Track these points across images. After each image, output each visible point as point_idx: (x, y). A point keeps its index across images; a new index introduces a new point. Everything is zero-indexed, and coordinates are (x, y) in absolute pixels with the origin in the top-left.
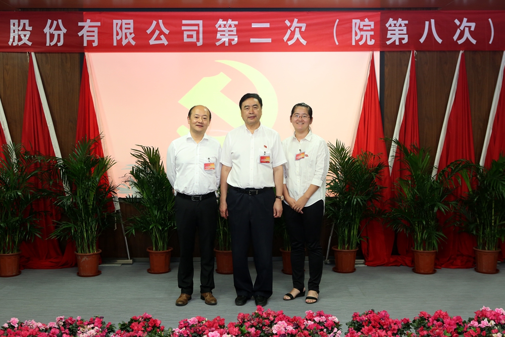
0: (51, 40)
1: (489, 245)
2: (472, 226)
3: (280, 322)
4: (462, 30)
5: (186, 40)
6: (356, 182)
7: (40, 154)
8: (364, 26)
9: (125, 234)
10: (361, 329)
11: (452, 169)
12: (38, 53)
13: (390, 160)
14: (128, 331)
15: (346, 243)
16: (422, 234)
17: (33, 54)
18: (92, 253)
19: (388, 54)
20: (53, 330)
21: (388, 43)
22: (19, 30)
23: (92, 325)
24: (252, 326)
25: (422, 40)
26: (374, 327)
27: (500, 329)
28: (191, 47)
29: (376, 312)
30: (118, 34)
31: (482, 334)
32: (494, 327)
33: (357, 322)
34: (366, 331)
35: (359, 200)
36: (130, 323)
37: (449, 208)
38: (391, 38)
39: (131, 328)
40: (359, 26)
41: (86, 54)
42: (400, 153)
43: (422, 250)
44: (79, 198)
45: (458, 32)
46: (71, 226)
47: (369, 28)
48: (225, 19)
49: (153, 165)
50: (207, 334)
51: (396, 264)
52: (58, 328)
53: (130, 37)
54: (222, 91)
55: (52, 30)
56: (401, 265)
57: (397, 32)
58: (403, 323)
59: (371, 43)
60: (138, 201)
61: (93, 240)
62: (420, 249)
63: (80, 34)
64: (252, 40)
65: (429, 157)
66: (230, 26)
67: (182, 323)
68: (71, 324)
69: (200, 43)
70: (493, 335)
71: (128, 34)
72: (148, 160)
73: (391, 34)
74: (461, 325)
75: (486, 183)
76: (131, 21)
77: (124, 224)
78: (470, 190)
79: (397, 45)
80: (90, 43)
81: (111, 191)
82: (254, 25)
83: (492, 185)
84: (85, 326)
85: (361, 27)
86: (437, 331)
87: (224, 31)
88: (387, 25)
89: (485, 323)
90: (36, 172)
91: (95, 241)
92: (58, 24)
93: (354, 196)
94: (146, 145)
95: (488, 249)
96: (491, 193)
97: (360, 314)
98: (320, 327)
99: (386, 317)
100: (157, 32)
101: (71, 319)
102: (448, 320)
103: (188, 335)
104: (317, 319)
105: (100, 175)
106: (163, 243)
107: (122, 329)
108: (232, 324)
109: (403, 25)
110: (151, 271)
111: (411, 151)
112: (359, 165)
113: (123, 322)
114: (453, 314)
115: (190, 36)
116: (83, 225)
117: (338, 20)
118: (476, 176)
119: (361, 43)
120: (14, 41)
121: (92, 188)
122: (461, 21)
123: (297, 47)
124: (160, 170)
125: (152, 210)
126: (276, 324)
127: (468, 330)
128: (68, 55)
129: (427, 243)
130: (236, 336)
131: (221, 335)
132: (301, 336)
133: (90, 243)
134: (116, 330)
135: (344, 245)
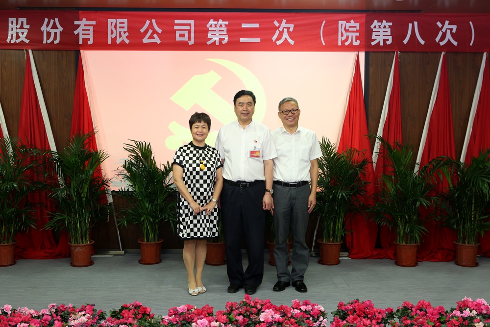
0: (48, 38)
1: (469, 239)
2: (453, 221)
3: (267, 310)
4: (444, 32)
5: (178, 39)
6: (341, 177)
7: (35, 148)
8: (350, 27)
9: (117, 225)
10: (346, 318)
11: (434, 165)
12: (35, 50)
13: (374, 156)
14: (119, 318)
15: (331, 235)
16: (405, 228)
17: (30, 51)
18: (85, 244)
19: (372, 54)
20: (45, 317)
21: (373, 43)
22: (17, 28)
23: (84, 312)
24: (240, 314)
25: (405, 41)
26: (359, 316)
27: (482, 318)
28: (183, 46)
29: (361, 301)
30: (112, 33)
31: (464, 323)
32: (475, 317)
33: (343, 311)
34: (351, 319)
35: (344, 194)
36: (121, 310)
37: (431, 202)
38: (376, 39)
39: (121, 315)
40: (345, 28)
41: (82, 51)
42: (384, 150)
44: (73, 190)
45: (440, 34)
46: (65, 217)
47: (354, 29)
48: (216, 19)
49: (145, 159)
50: (196, 322)
51: (379, 257)
52: (50, 315)
53: (124, 36)
54: (212, 89)
55: (49, 29)
56: (384, 258)
57: (381, 33)
58: (387, 312)
59: (356, 43)
60: (130, 194)
61: (86, 232)
62: (403, 243)
63: (76, 32)
64: (242, 40)
65: (411, 153)
66: (221, 26)
67: (172, 311)
68: (63, 311)
69: (191, 42)
70: (476, 324)
71: (122, 33)
72: (140, 155)
73: (376, 35)
74: (443, 315)
75: (467, 179)
76: (125, 21)
77: (116, 216)
78: (451, 186)
79: (382, 46)
80: (85, 41)
81: (104, 184)
82: (244, 26)
83: (472, 181)
84: (77, 313)
85: (347, 28)
86: (420, 320)
87: (215, 31)
88: (372, 27)
89: (467, 313)
90: (32, 165)
91: (88, 232)
92: (54, 22)
93: (339, 191)
94: (138, 140)
95: (468, 243)
96: (471, 189)
97: (345, 303)
98: (307, 316)
99: (371, 306)
100: (150, 31)
101: (63, 306)
102: (431, 310)
103: (178, 322)
104: (303, 308)
105: (94, 168)
106: (154, 235)
107: (112, 316)
108: (221, 312)
109: (387, 27)
110: (142, 262)
111: (394, 148)
112: (344, 161)
113: (114, 309)
114: (435, 305)
115: (182, 36)
116: (76, 216)
117: (324, 21)
118: (456, 172)
119: (347, 44)
120: (12, 39)
121: (86, 180)
122: (443, 24)
123: (285, 47)
124: (152, 164)
125: (143, 203)
126: (263, 312)
127: (451, 319)
128: (64, 52)
129: (409, 237)
130: (224, 324)
131: (210, 322)
132: (287, 324)
133: (83, 234)
134: (107, 317)
135: (329, 237)
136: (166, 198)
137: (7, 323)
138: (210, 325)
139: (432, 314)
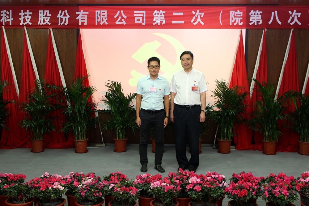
0: (61, 22)
1: (307, 139)
2: (297, 128)
3: (193, 177)
4: (293, 17)
5: (136, 22)
6: (231, 102)
7: (54, 85)
8: (237, 14)
9: (101, 130)
10: (238, 182)
11: (286, 96)
12: (54, 29)
13: (250, 90)
14: (109, 181)
15: (225, 136)
16: (269, 132)
17: (51, 30)
18: (83, 140)
19: (250, 30)
20: (68, 179)
21: (251, 24)
22: (43, 16)
24: (177, 179)
25: (270, 23)
26: (245, 181)
28: (139, 26)
29: (246, 173)
30: (98, 19)
31: (306, 185)
33: (235, 178)
34: (241, 183)
35: (233, 112)
36: (110, 176)
37: (285, 117)
38: (252, 22)
39: (110, 179)
40: (234, 15)
41: (80, 29)
42: (256, 87)
43: (268, 141)
44: (76, 109)
45: (291, 18)
46: (72, 125)
47: (239, 16)
48: (158, 10)
49: (118, 92)
50: (153, 183)
51: (254, 149)
52: (70, 178)
53: (105, 20)
54: (156, 51)
55: (62, 16)
56: (256, 150)
57: (256, 18)
58: (261, 179)
59: (241, 24)
60: (109, 112)
61: (84, 133)
63: (77, 18)
64: (174, 22)
65: (273, 89)
66: (161, 14)
67: (138, 177)
69: (144, 24)
71: (104, 19)
72: (115, 89)
73: (252, 19)
74: (293, 181)
75: (306, 104)
76: (106, 11)
77: (100, 124)
78: (296, 108)
79: (256, 25)
80: (83, 23)
81: (93, 106)
82: (175, 14)
84: (86, 178)
85: (235, 15)
86: (281, 183)
87: (158, 17)
88: (250, 14)
89: (307, 180)
90: (52, 95)
91: (85, 134)
92: (65, 13)
93: (231, 110)
94: (113, 80)
95: (306, 141)
97: (237, 174)
98: (215, 180)
99: (252, 176)
100: (120, 17)
101: (77, 174)
102: (286, 178)
103: (143, 183)
104: (213, 176)
105: (88, 97)
106: (123, 136)
107: (105, 180)
108: (166, 178)
109: (259, 14)
110: (116, 151)
111: (263, 85)
112: (233, 93)
113: (106, 176)
114: (288, 175)
115: (138, 20)
116: (78, 124)
117: (222, 11)
118: (299, 100)
119: (235, 24)
120: (41, 22)
121: (84, 104)
122: (293, 12)
123: (199, 26)
124: (121, 94)
125: (117, 117)
126: (191, 178)
127: (298, 183)
128: (70, 30)
129: (271, 137)
130: (169, 184)
131: (161, 183)
132: (205, 184)
133: (82, 135)
134: (102, 180)
135: (224, 138)
136: (130, 114)
137: (48, 182)
138: (161, 185)
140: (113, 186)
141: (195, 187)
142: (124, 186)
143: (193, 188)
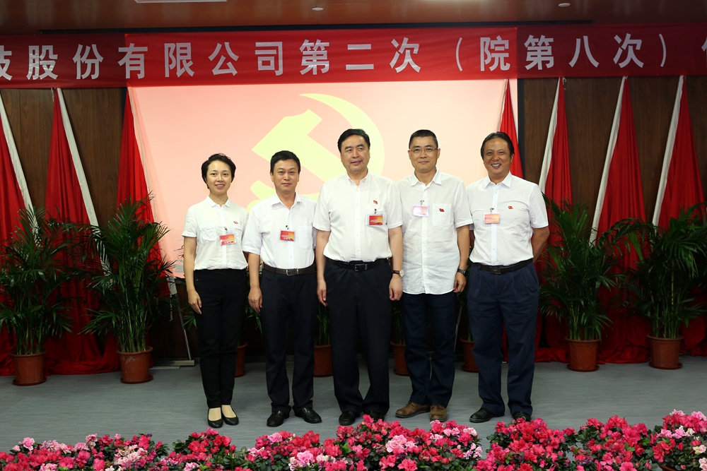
0: (83, 72)
1: (668, 331)
2: (645, 307)
3: (396, 437)
4: (625, 48)
5: (261, 68)
7: (69, 222)
8: (496, 45)
9: (183, 325)
10: (509, 444)
11: (617, 231)
12: (66, 89)
14: (185, 453)
16: (580, 319)
17: (59, 90)
18: (139, 352)
19: (527, 81)
20: (81, 454)
21: (528, 67)
22: (40, 60)
23: (136, 446)
24: (357, 443)
25: (572, 63)
26: (527, 441)
27: (702, 439)
28: (268, 78)
30: (170, 62)
32: (693, 437)
33: (503, 434)
34: (516, 446)
36: (188, 442)
37: (615, 282)
38: (531, 62)
39: (189, 449)
40: (490, 46)
41: (129, 88)
43: (579, 339)
44: (121, 278)
45: (620, 52)
46: (111, 316)
47: (502, 49)
48: (313, 40)
50: (295, 455)
51: (546, 359)
52: (88, 451)
53: (187, 66)
54: (310, 134)
55: (84, 59)
56: (552, 360)
57: (539, 53)
58: (565, 435)
59: (506, 67)
61: (140, 334)
62: (577, 339)
63: (121, 63)
64: (349, 67)
65: (586, 215)
66: (319, 49)
67: (261, 441)
68: (106, 445)
69: (279, 72)
70: (695, 448)
71: (184, 62)
73: (532, 56)
74: (645, 436)
75: (664, 248)
76: (188, 45)
77: (182, 313)
78: (641, 258)
79: (540, 70)
80: (134, 73)
81: (164, 269)
82: (351, 47)
83: (671, 251)
84: (126, 448)
85: (492, 47)
86: (615, 444)
87: (312, 55)
88: (526, 44)
89: (680, 432)
90: (65, 245)
91: (143, 336)
92: (91, 50)
95: (667, 337)
96: (670, 262)
97: (506, 423)
98: (453, 443)
99: (542, 427)
100: (223, 59)
101: (106, 438)
102: (629, 430)
103: (269, 457)
104: (447, 432)
105: (149, 247)
107: (177, 451)
108: (330, 440)
109: (547, 44)
111: (561, 208)
113: (178, 440)
114: (633, 422)
115: (267, 63)
116: (127, 314)
117: (461, 39)
118: (647, 240)
119: (492, 68)
120: (34, 74)
121: (139, 264)
122: (623, 38)
123: (408, 75)
126: (390, 439)
127: (659, 442)
128: (105, 90)
129: (586, 330)
130: (336, 457)
131: (315, 455)
132: (426, 455)
133: (137, 339)
134: (169, 452)
137: (27, 464)
138: (315, 459)
139: (630, 435)
140: (194, 467)
141: (401, 463)
142: (222, 467)
143: (397, 465)
